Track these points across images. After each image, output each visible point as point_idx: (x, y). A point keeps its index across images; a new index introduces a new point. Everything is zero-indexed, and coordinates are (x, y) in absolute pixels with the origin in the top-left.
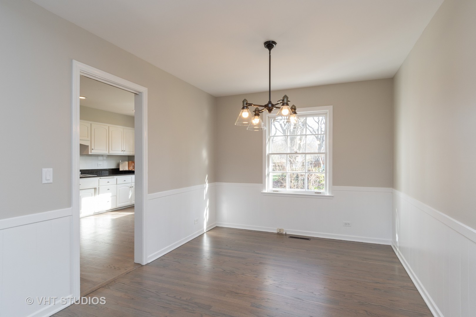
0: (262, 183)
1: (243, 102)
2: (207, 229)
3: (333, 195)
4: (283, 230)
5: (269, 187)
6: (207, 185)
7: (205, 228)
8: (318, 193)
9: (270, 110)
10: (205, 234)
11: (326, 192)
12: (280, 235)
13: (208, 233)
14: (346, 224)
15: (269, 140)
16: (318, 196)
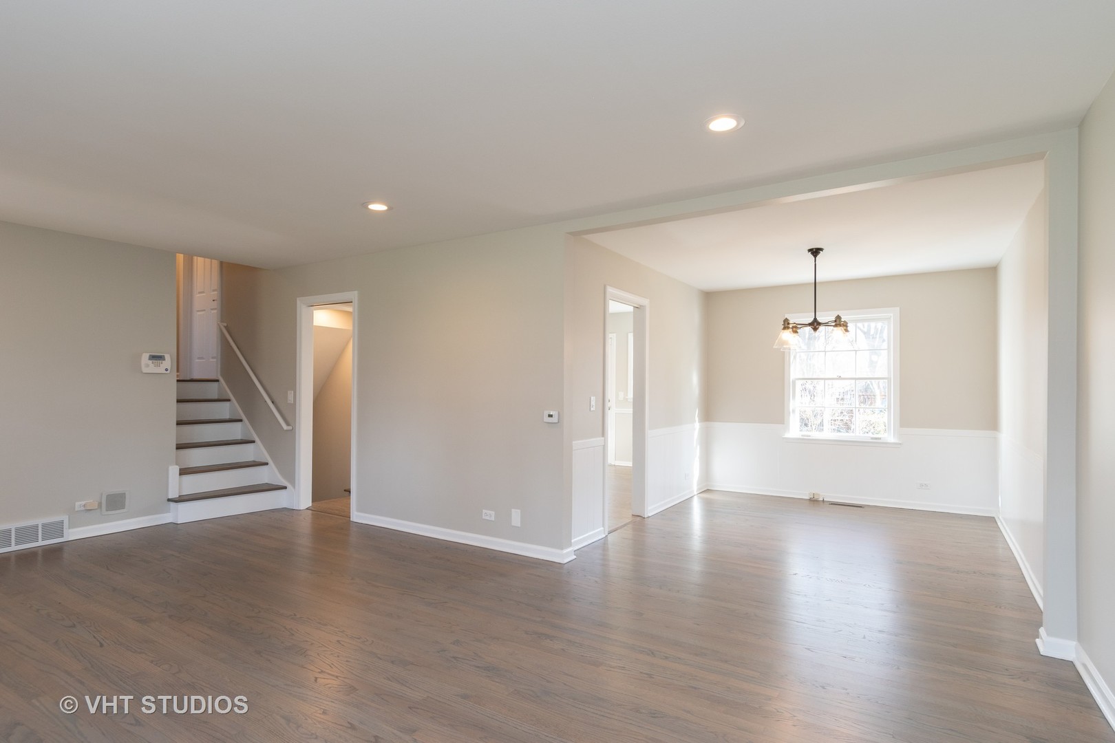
0: (783, 424)
1: (784, 321)
2: (698, 489)
3: (900, 442)
4: (819, 495)
5: (794, 430)
6: (697, 425)
7: (695, 489)
8: (876, 439)
9: (815, 329)
10: (695, 497)
11: (890, 438)
12: (814, 501)
13: (701, 495)
14: (921, 485)
15: (795, 357)
16: (876, 443)
